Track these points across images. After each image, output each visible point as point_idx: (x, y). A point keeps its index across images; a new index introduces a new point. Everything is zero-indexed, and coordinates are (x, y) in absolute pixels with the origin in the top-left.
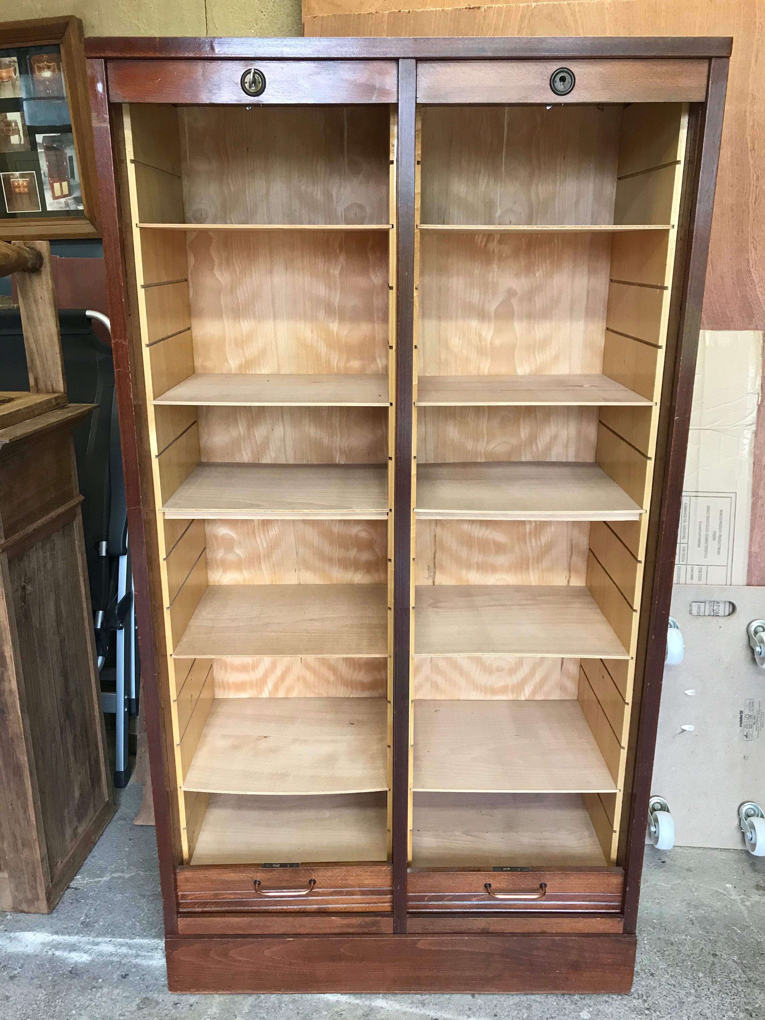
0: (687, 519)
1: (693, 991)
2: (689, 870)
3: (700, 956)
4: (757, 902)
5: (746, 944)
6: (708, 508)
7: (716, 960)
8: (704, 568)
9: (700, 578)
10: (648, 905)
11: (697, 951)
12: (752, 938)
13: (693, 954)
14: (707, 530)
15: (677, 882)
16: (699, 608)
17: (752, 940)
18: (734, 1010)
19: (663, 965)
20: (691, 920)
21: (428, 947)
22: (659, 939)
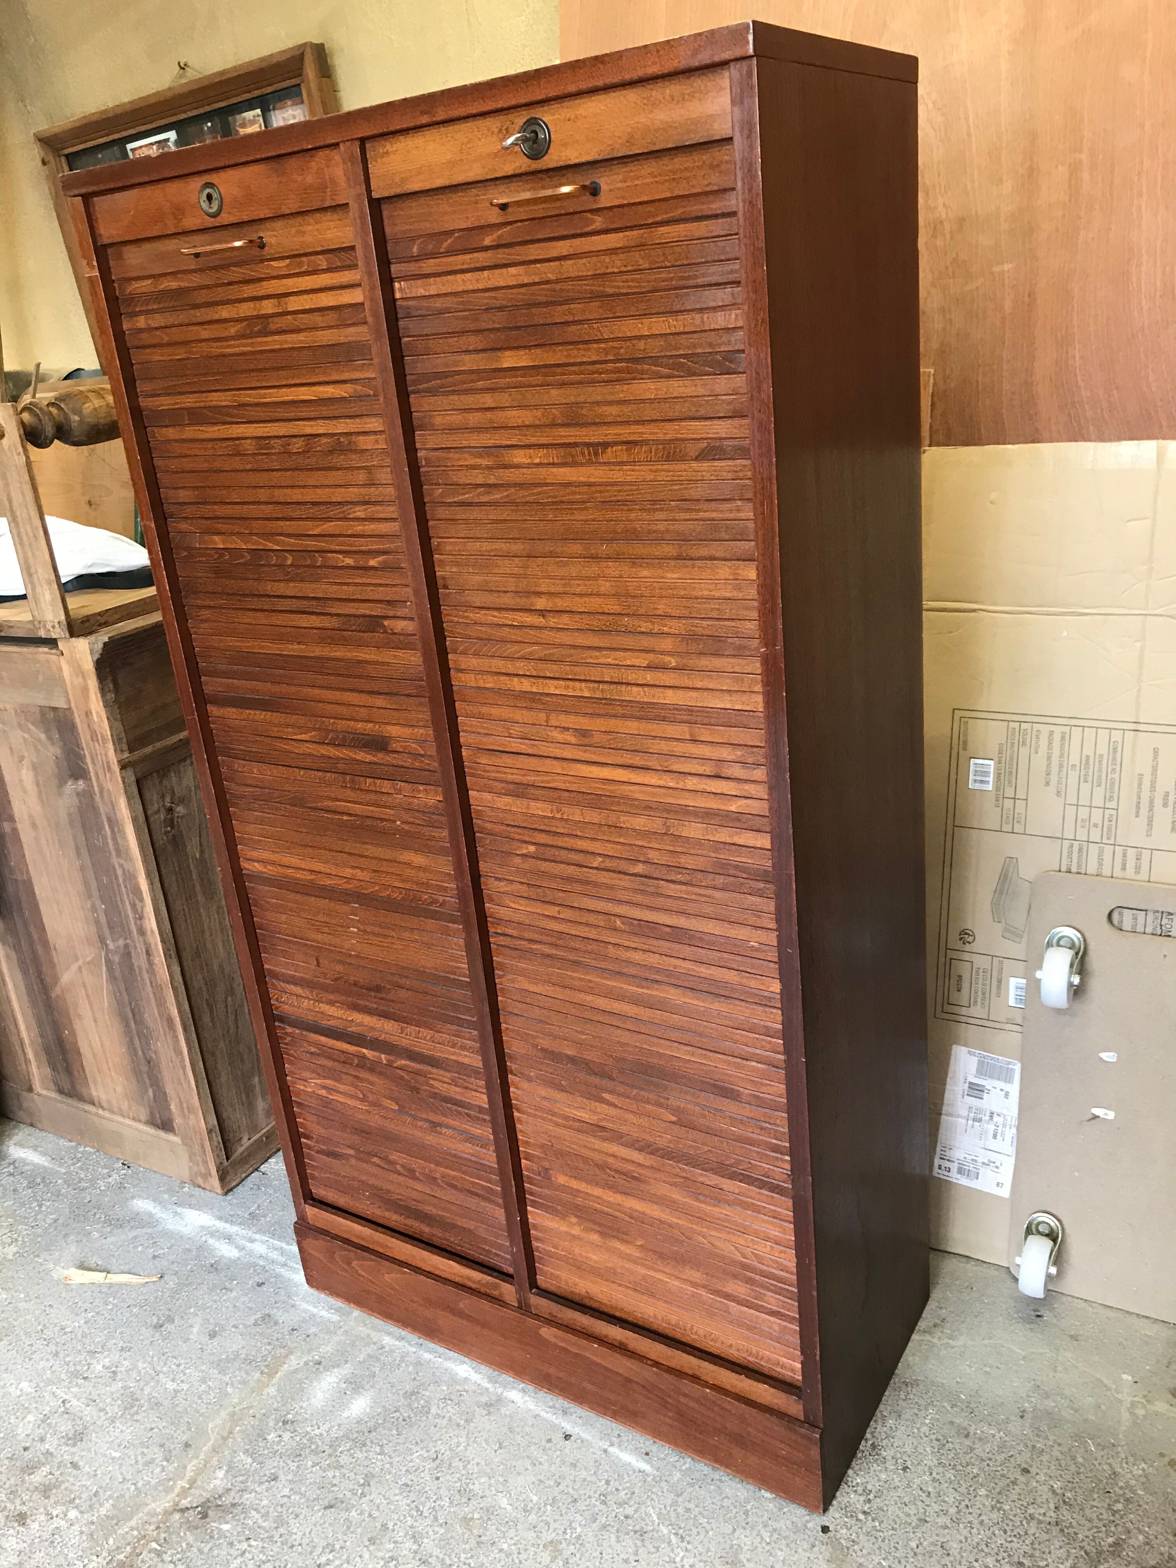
0: (1118, 767)
1: (953, 1510)
2: (1074, 1338)
3: (1001, 1465)
4: (1157, 1414)
5: (1091, 1470)
6: (1156, 751)
7: (1022, 1479)
8: (1146, 854)
9: (1138, 870)
10: (968, 1371)
11: (1000, 1458)
12: (1110, 1465)
13: (990, 1459)
14: (1153, 788)
15: (1041, 1351)
16: (1135, 918)
17: (1106, 1467)
18: (1000, 1558)
19: (930, 1461)
20: (1023, 1411)
21: (553, 1340)
22: (952, 1423)
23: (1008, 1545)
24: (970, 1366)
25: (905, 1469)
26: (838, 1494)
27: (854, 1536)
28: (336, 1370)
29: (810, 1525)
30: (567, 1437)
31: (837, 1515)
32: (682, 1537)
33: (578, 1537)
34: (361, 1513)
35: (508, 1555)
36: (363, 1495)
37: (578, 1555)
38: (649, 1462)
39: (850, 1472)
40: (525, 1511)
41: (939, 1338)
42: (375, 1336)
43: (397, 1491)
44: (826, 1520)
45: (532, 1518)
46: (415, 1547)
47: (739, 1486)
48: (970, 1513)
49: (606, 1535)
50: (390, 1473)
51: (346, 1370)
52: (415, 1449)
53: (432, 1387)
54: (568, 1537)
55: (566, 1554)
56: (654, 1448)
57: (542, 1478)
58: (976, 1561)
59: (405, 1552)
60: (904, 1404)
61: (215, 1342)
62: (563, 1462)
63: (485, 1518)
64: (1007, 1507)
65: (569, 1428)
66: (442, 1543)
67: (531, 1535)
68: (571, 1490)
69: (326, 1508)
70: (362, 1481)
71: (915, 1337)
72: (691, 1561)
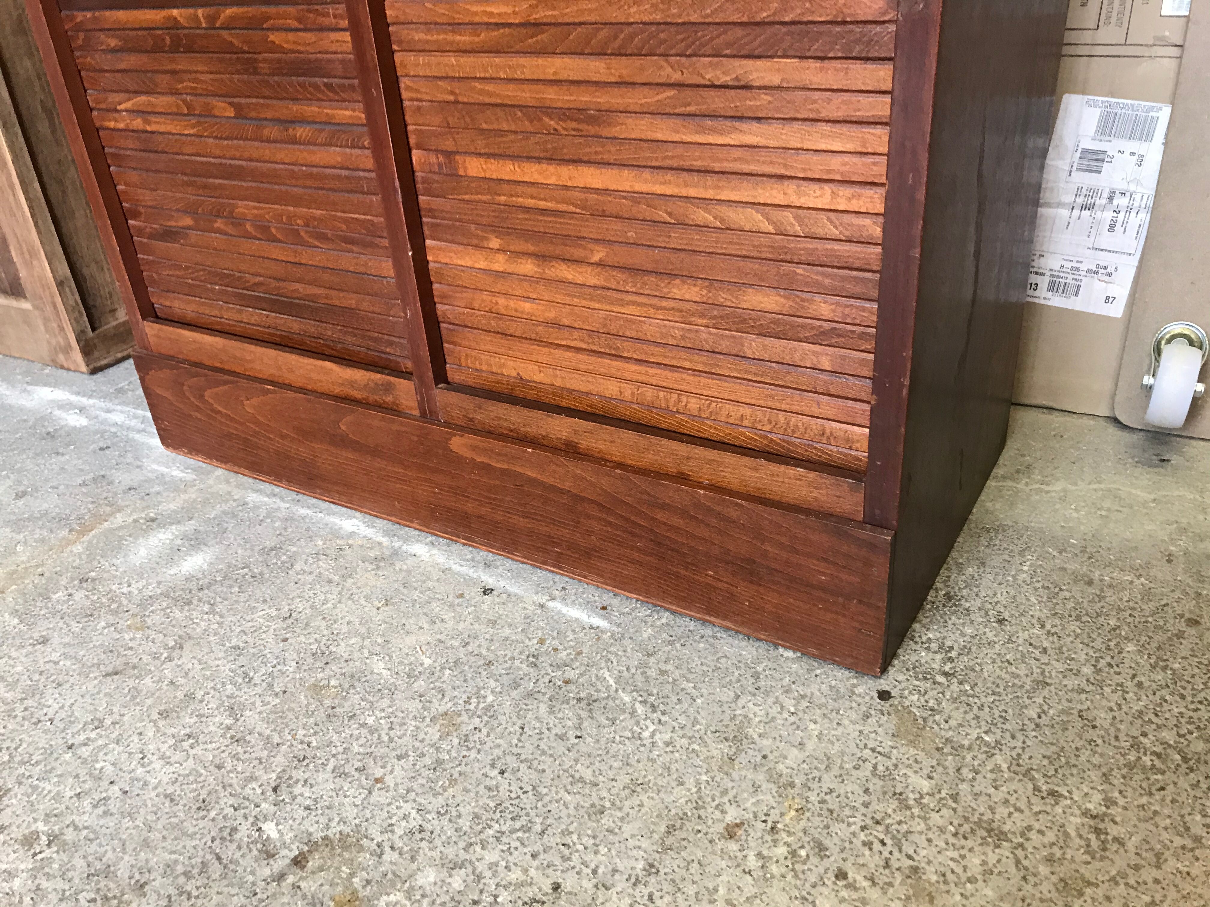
10: (1075, 514)
15: (1177, 493)
20: (1170, 555)
21: (467, 454)
22: (1063, 569)
23: (1191, 714)
24: (1076, 510)
25: (1001, 621)
26: (900, 651)
27: (932, 703)
28: (174, 527)
29: (860, 690)
30: (487, 591)
31: (901, 677)
32: (652, 706)
33: (487, 709)
34: (160, 680)
35: (372, 731)
36: (169, 659)
37: (484, 731)
38: (604, 618)
39: (916, 626)
40: (409, 676)
41: (1027, 484)
42: (237, 494)
43: (222, 655)
44: (884, 684)
45: (420, 685)
46: (229, 722)
47: (744, 643)
48: (1119, 674)
49: (532, 704)
50: (215, 634)
51: (189, 526)
52: (262, 606)
53: (303, 543)
54: (472, 707)
55: (465, 729)
56: (616, 601)
57: (442, 637)
58: (1145, 735)
59: (212, 728)
60: (987, 551)
61: (21, 503)
62: (478, 619)
63: (347, 686)
64: (1176, 666)
65: (490, 581)
66: (272, 717)
67: (414, 706)
68: (484, 652)
69: (107, 675)
70: (171, 644)
71: (991, 483)
72: (667, 737)
